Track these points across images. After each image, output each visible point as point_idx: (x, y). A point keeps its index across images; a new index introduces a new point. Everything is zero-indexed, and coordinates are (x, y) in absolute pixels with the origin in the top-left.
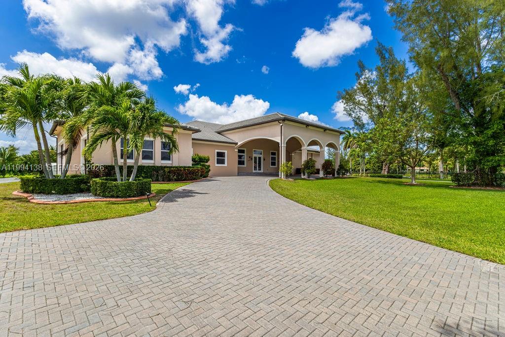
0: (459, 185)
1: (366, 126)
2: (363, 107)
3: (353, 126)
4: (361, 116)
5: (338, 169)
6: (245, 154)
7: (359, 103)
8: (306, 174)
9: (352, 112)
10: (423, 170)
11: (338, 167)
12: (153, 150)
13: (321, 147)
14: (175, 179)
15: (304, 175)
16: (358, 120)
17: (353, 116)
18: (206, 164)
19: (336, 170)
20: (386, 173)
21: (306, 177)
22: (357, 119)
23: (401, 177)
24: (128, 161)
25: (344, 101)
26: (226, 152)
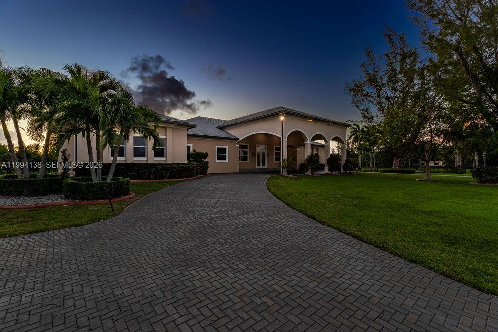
0: (481, 182)
1: (375, 119)
2: (371, 99)
3: (362, 119)
4: (369, 108)
5: (344, 164)
6: (248, 150)
7: (367, 95)
8: (310, 170)
9: (360, 105)
10: (438, 164)
11: (344, 162)
12: (146, 147)
13: (326, 141)
14: (168, 177)
15: (307, 171)
16: (366, 113)
17: (362, 108)
18: (204, 160)
19: (343, 165)
20: (397, 168)
21: (309, 173)
22: (366, 111)
23: (413, 172)
24: (119, 158)
25: (352, 94)
26: (227, 147)
